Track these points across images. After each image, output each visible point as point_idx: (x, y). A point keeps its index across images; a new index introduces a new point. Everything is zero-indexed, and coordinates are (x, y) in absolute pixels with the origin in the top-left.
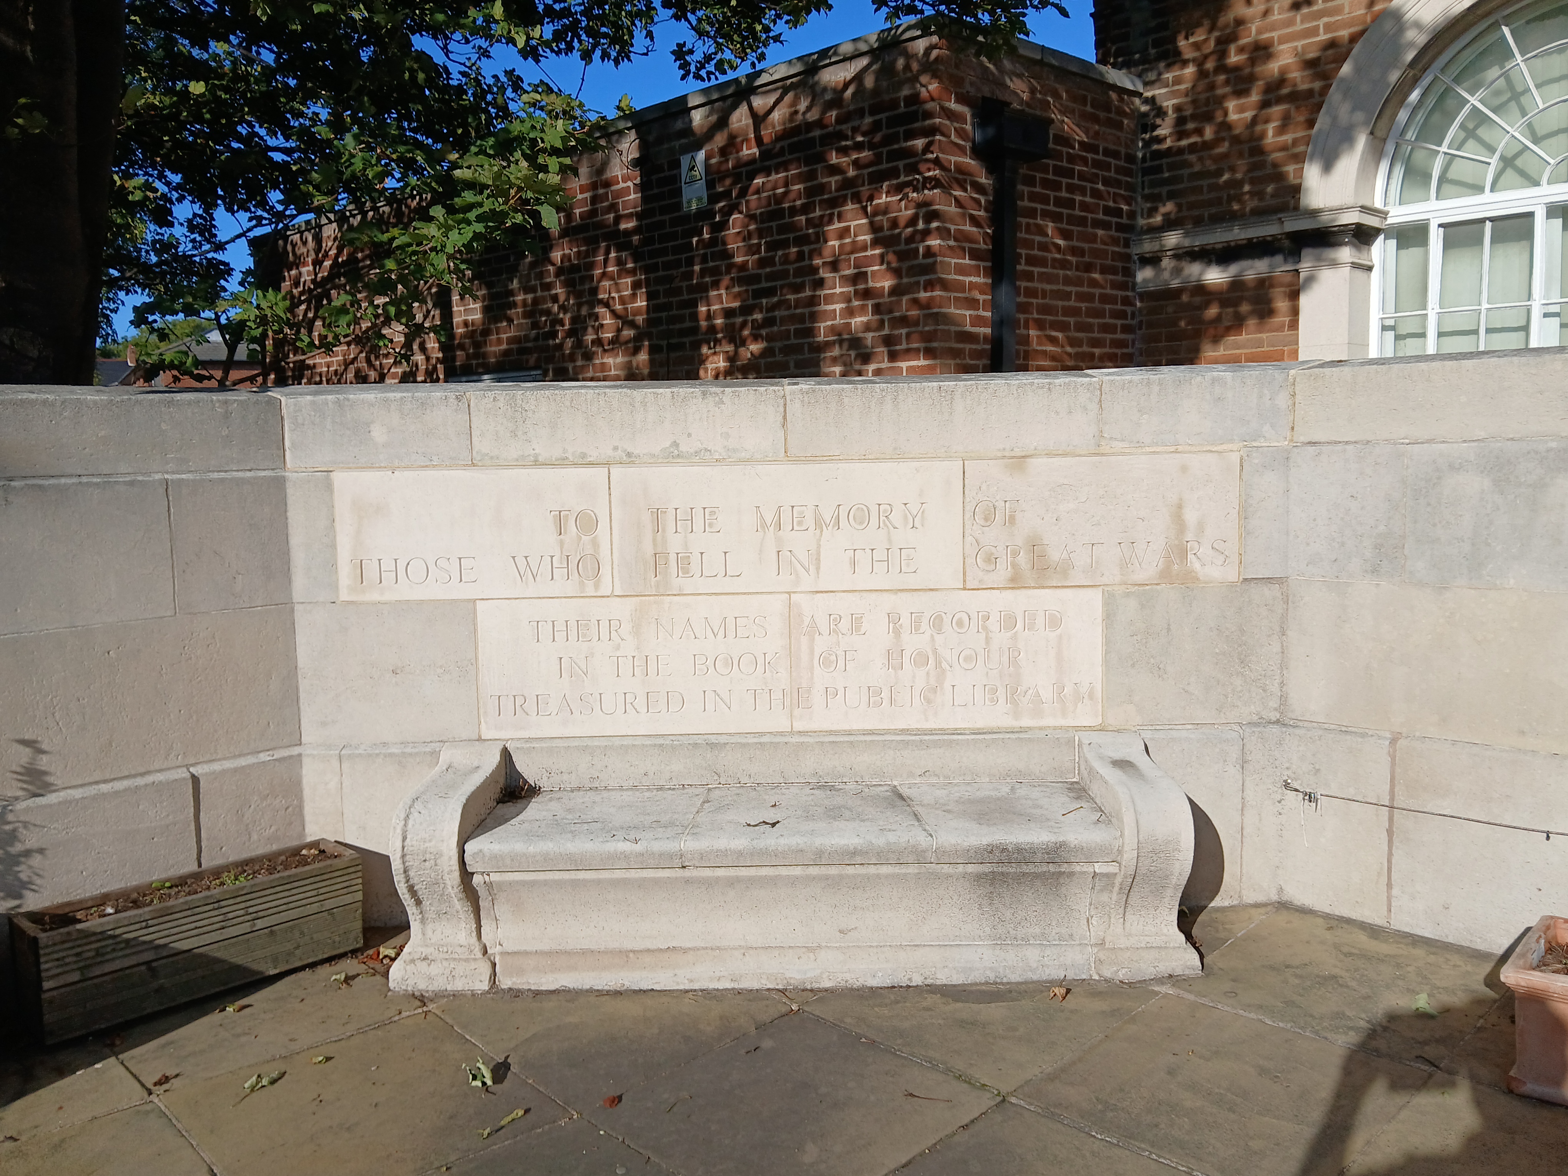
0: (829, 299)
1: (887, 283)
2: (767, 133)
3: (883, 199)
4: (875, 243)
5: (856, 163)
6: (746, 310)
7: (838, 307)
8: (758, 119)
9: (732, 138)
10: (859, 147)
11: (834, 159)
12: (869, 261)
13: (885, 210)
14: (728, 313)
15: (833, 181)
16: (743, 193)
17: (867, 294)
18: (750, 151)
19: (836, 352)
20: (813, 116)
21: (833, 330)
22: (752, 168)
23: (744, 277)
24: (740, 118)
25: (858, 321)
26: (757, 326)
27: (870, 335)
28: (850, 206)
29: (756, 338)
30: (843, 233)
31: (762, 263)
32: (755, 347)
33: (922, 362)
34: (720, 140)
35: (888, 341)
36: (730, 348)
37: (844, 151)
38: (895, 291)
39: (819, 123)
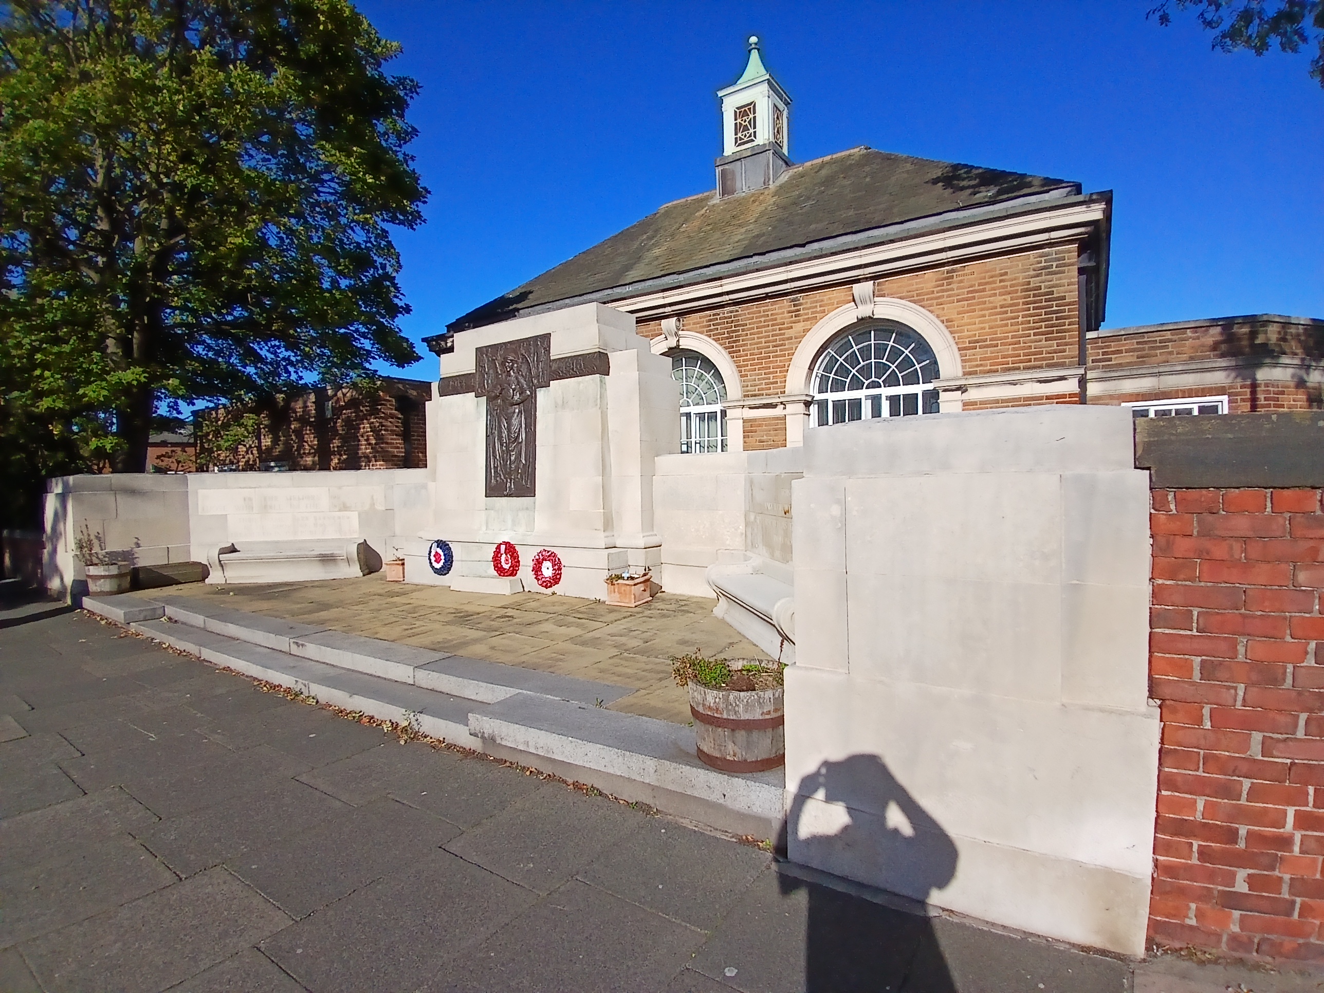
0: (362, 445)
1: (373, 442)
2: (346, 400)
3: (372, 420)
4: (371, 431)
5: (366, 410)
6: (342, 446)
7: (364, 447)
8: (344, 395)
9: (338, 398)
10: (367, 406)
11: (361, 408)
12: (370, 436)
13: (373, 423)
14: (338, 447)
15: (361, 414)
16: (341, 414)
17: (370, 444)
18: (342, 403)
19: (363, 459)
20: (357, 396)
21: (363, 453)
22: (343, 408)
23: (342, 437)
24: (340, 394)
25: (368, 451)
26: (345, 451)
27: (371, 455)
28: (365, 421)
29: (345, 454)
30: (364, 428)
31: (346, 433)
32: (345, 457)
33: (382, 463)
34: (335, 398)
35: (375, 457)
36: (338, 456)
37: (363, 407)
38: (375, 444)
39: (358, 398)
